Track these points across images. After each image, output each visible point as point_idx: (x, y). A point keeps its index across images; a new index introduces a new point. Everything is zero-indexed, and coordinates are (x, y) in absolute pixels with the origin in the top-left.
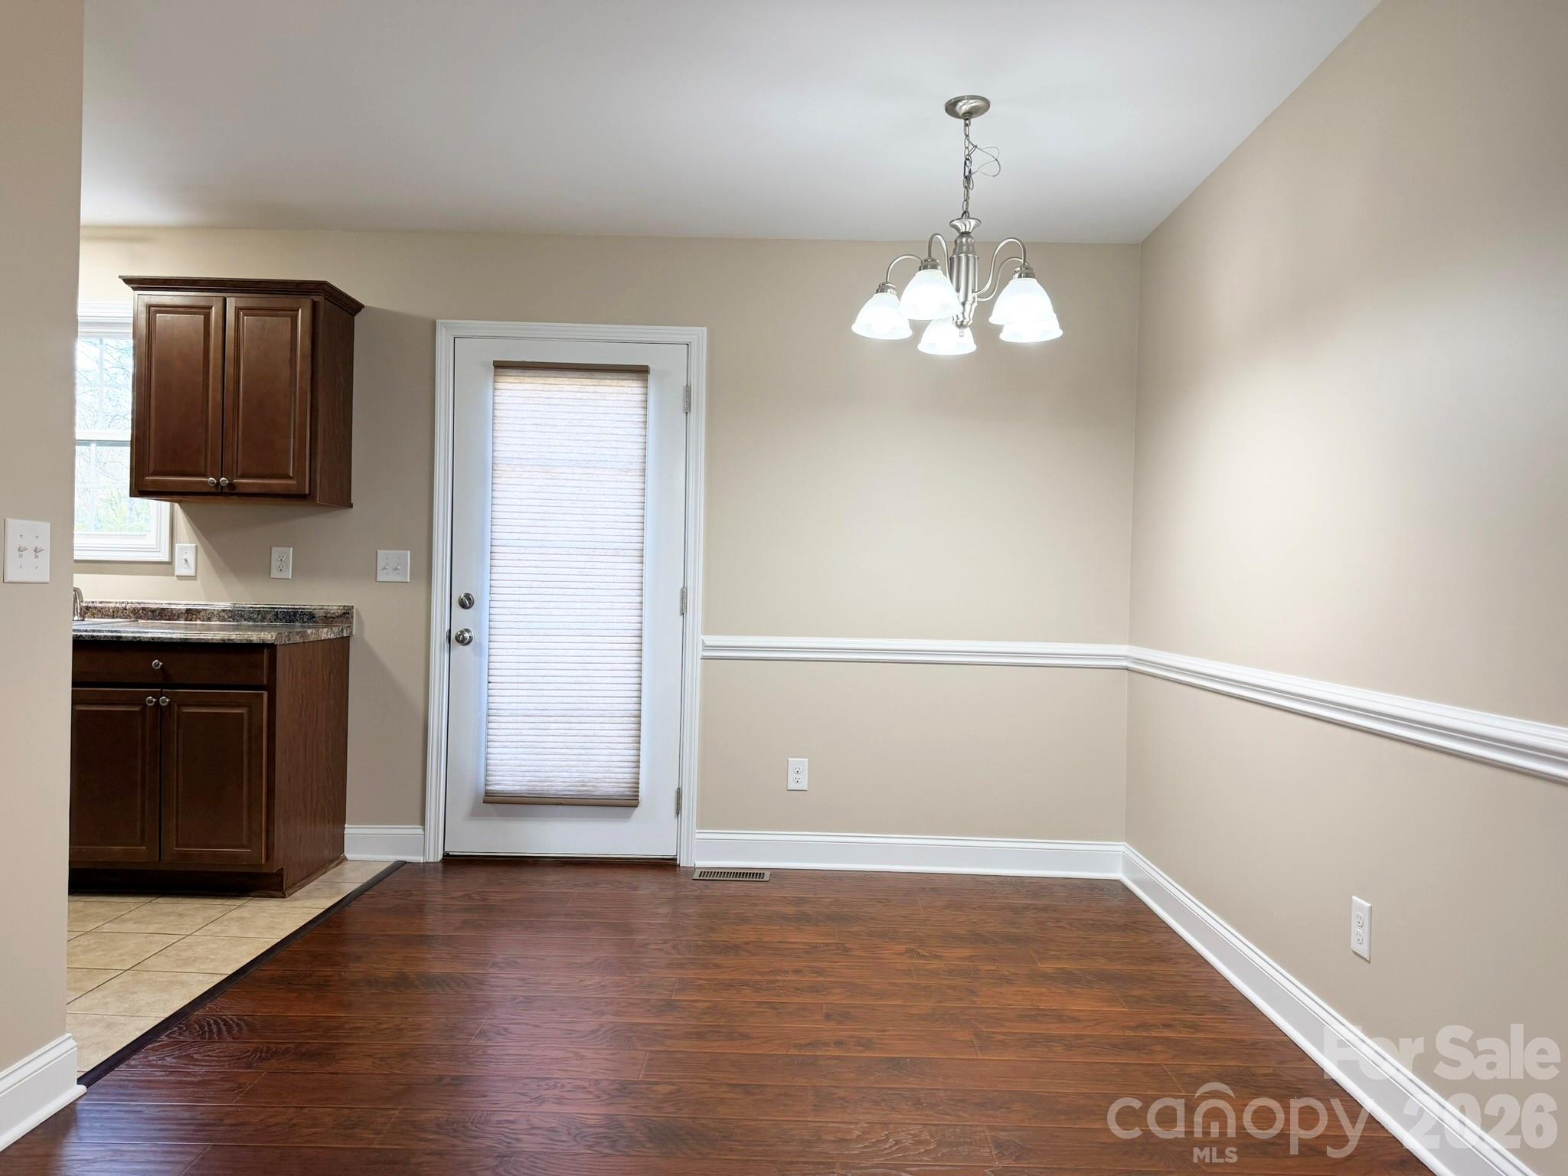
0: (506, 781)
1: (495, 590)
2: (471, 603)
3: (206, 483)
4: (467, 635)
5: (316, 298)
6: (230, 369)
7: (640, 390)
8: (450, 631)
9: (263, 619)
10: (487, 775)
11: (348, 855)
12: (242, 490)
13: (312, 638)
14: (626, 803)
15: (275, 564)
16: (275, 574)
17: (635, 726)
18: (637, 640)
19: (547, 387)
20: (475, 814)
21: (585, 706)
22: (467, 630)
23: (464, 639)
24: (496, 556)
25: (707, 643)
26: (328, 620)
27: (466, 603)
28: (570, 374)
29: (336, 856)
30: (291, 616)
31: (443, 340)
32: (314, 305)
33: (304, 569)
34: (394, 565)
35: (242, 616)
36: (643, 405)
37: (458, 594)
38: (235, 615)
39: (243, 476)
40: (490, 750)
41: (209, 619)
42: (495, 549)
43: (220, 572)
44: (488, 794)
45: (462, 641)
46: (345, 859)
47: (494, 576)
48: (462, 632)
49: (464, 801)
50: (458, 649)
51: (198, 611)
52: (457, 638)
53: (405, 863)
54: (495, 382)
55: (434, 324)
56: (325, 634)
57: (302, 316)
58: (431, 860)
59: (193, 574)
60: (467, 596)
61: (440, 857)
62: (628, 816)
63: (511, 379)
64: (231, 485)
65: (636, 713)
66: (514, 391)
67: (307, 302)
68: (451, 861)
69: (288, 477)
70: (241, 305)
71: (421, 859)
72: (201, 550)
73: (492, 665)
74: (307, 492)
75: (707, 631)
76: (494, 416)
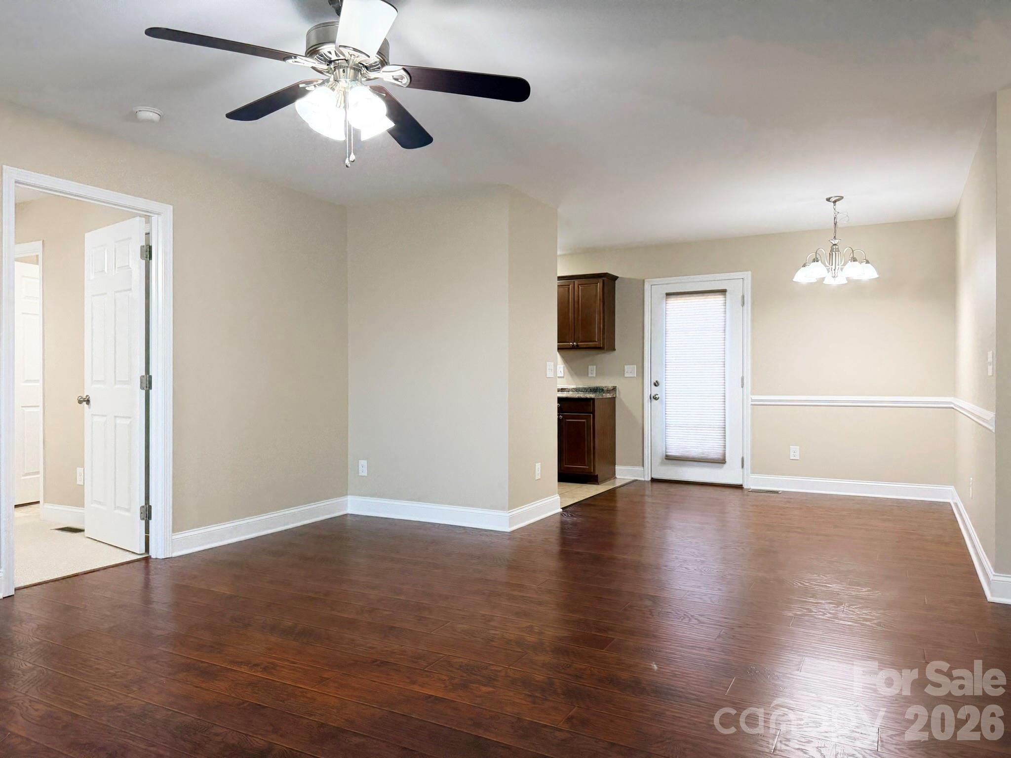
0: (673, 452)
1: (667, 379)
2: (658, 385)
3: (569, 345)
4: (657, 396)
5: (603, 278)
6: (576, 306)
7: (723, 299)
8: (651, 395)
9: (586, 391)
10: (666, 449)
11: (617, 476)
12: (582, 347)
13: (605, 397)
14: (721, 461)
15: (590, 371)
16: (590, 375)
17: (723, 432)
18: (723, 397)
19: (686, 301)
20: (662, 464)
21: (702, 423)
22: (657, 395)
23: (656, 398)
24: (667, 366)
25: (753, 399)
26: (609, 391)
27: (656, 384)
28: (695, 295)
29: (612, 475)
30: (595, 390)
31: (647, 286)
32: (603, 280)
33: (600, 373)
34: (630, 370)
35: (579, 390)
36: (724, 305)
37: (654, 381)
38: (577, 390)
39: (581, 342)
40: (667, 440)
41: (569, 392)
42: (667, 364)
43: (572, 375)
44: (667, 456)
45: (656, 399)
46: (616, 478)
47: (667, 374)
48: (655, 395)
49: (658, 459)
50: (654, 401)
51: (565, 389)
52: (653, 397)
53: (637, 480)
54: (666, 300)
55: (644, 281)
56: (609, 396)
57: (599, 285)
58: (647, 480)
59: (563, 376)
60: (657, 381)
61: (650, 479)
62: (721, 468)
63: (673, 299)
64: (577, 345)
65: (724, 426)
66: (674, 302)
67: (601, 280)
68: (654, 481)
69: (596, 342)
70: (580, 283)
71: (643, 480)
72: (565, 368)
73: (667, 408)
74: (602, 346)
75: (753, 394)
76: (666, 314)
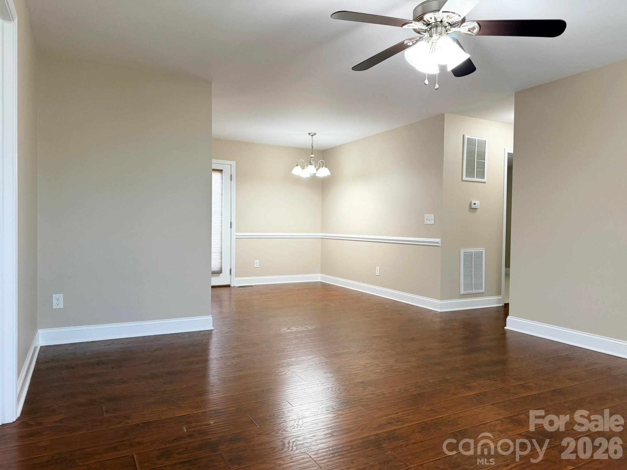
7: (220, 175)
14: (219, 272)
17: (221, 254)
18: (221, 234)
25: (237, 235)
36: (222, 179)
62: (220, 275)
65: (221, 251)
75: (237, 232)
